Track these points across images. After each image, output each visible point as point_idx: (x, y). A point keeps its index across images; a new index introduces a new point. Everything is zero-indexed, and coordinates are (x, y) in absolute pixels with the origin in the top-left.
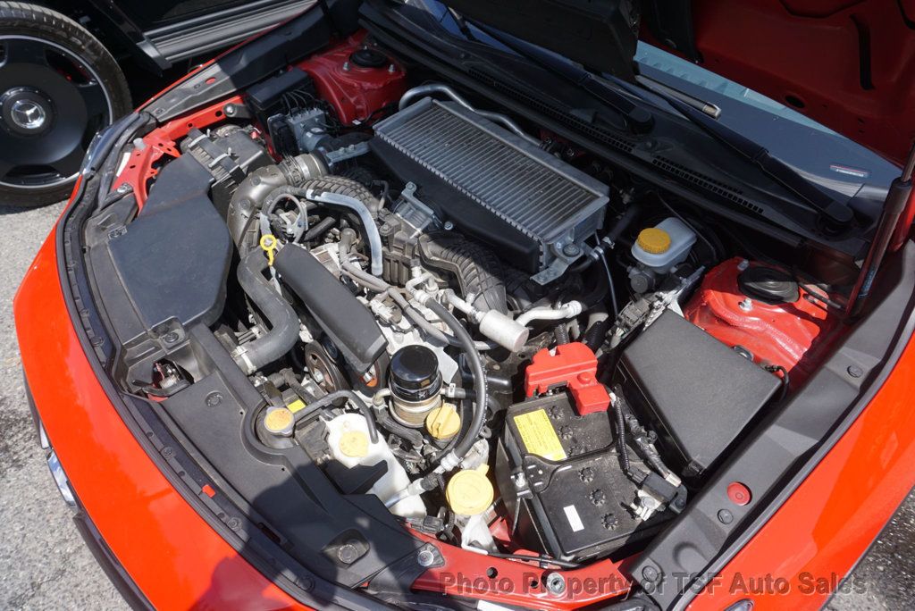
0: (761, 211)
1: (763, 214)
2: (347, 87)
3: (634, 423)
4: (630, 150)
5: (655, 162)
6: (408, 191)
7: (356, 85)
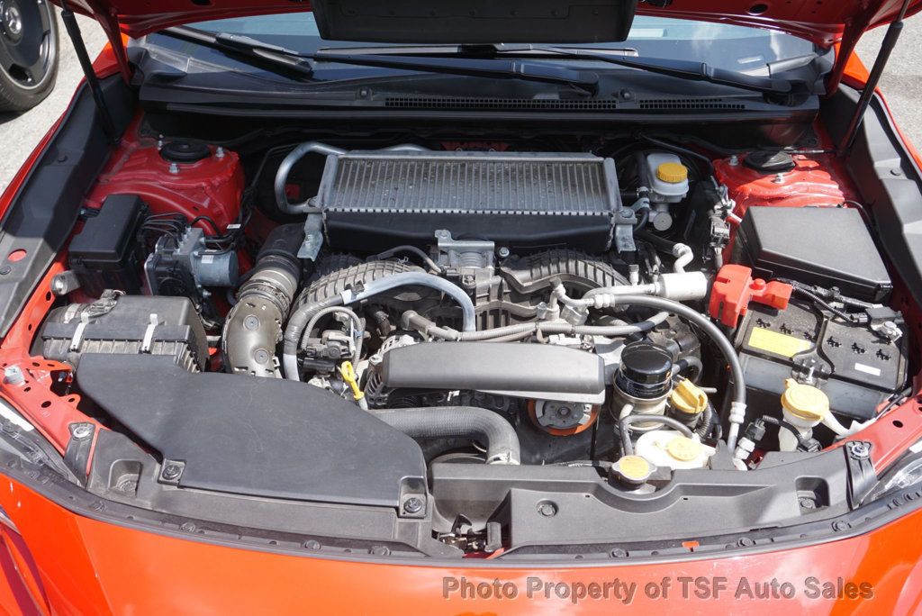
0: (743, 106)
1: (746, 108)
2: (192, 192)
3: (821, 291)
4: (614, 106)
5: (642, 106)
6: (444, 239)
7: (204, 184)
